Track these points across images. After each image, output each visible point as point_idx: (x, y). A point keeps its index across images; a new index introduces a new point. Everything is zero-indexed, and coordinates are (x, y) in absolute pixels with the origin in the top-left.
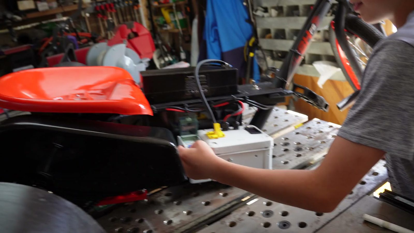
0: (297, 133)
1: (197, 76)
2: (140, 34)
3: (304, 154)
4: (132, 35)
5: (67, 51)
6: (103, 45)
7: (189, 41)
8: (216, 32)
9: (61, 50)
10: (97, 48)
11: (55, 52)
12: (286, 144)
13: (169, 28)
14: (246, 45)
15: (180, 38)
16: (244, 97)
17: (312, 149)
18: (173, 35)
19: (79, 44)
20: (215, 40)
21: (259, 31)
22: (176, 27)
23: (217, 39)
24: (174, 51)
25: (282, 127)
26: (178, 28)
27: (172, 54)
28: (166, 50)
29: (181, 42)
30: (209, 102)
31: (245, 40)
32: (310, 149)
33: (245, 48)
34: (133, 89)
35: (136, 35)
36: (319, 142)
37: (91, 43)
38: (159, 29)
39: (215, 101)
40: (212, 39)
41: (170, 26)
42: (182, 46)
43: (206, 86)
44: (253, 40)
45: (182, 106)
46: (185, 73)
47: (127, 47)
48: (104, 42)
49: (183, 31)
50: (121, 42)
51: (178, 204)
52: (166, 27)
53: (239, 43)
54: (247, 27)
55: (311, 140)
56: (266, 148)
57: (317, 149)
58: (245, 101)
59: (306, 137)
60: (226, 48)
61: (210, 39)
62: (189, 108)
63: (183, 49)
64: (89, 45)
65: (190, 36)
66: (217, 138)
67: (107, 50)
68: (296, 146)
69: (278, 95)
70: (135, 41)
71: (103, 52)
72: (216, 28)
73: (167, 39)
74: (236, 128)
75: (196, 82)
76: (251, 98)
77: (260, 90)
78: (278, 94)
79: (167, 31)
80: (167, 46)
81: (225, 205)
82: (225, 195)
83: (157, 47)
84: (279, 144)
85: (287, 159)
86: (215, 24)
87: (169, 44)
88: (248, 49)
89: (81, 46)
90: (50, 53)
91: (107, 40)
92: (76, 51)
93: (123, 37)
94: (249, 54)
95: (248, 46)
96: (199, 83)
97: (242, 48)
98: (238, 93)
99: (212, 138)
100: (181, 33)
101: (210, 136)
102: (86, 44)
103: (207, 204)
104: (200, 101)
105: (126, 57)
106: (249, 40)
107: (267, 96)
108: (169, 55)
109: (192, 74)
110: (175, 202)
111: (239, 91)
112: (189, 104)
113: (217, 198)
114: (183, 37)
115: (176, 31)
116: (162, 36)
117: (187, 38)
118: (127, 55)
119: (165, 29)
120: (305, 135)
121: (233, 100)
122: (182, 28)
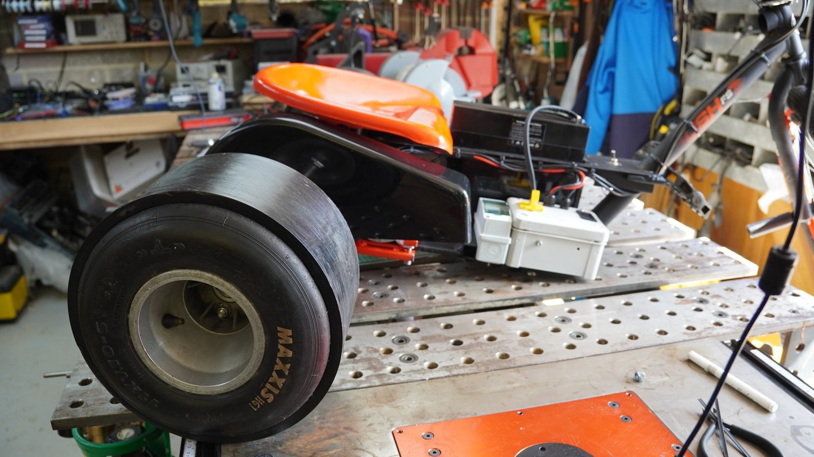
0: (663, 248)
1: (529, 123)
2: (478, 51)
3: (656, 274)
4: (466, 50)
5: (353, 51)
6: (411, 55)
7: (562, 83)
8: (612, 76)
9: (342, 48)
10: (400, 57)
11: (332, 51)
12: (637, 256)
13: (534, 52)
14: (659, 111)
15: (549, 74)
16: (589, 169)
17: (672, 270)
18: (539, 67)
19: (374, 47)
20: (606, 90)
21: (687, 91)
22: (546, 53)
23: (610, 88)
24: (531, 93)
25: (645, 236)
26: (549, 56)
27: (527, 98)
28: (518, 89)
29: (548, 81)
30: (534, 162)
31: (659, 102)
32: (669, 271)
33: (656, 116)
34: (438, 119)
35: (472, 51)
36: (689, 266)
37: (393, 48)
38: (515, 51)
39: (545, 163)
40: (600, 87)
41: (536, 48)
42: (549, 89)
43: (540, 140)
44: (673, 104)
45: (498, 158)
46: (515, 115)
47: (450, 66)
48: (416, 50)
49: (557, 64)
50: (443, 57)
51: (451, 283)
52: (530, 49)
53: (647, 105)
54: (669, 80)
55: (679, 260)
56: (596, 242)
57: (679, 273)
58: (588, 174)
59: (674, 256)
60: (621, 108)
61: (597, 85)
62: (505, 162)
63: (549, 94)
64: (389, 51)
65: (567, 74)
66: (530, 210)
67: (417, 65)
68: (652, 262)
69: (641, 179)
70: (467, 61)
71: (409, 67)
72: (612, 69)
73: (526, 71)
74: (564, 206)
75: (525, 132)
76: (599, 172)
77: (619, 166)
78: (643, 178)
79: (528, 56)
80: (521, 83)
81: (513, 299)
82: (518, 289)
83: (503, 79)
84: (628, 253)
85: (628, 273)
86: (612, 63)
87: (527, 81)
88: (660, 118)
89: (375, 49)
90: (322, 51)
91: (421, 50)
92: (367, 55)
93: (448, 49)
94: (660, 127)
95: (662, 113)
96: (528, 134)
97: (652, 115)
98: (584, 162)
99: (524, 208)
100: (553, 66)
101: (522, 206)
102: (384, 49)
103: (489, 292)
104: (523, 157)
105: (443, 82)
106: (666, 103)
107: (625, 175)
108: (521, 98)
109: (523, 119)
110: (448, 281)
111: (585, 159)
112: (507, 158)
113: (508, 289)
114: (555, 73)
115: (545, 60)
116: (519, 63)
117: (560, 77)
118: (446, 78)
119: (526, 52)
120: (673, 252)
121: (572, 168)
122: (556, 56)
